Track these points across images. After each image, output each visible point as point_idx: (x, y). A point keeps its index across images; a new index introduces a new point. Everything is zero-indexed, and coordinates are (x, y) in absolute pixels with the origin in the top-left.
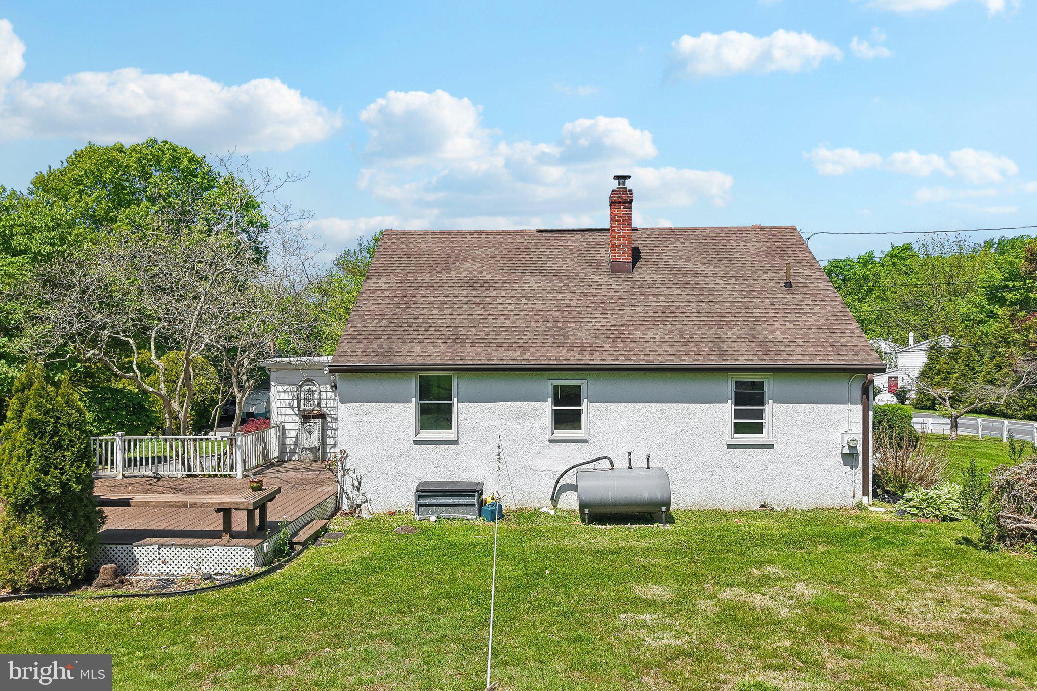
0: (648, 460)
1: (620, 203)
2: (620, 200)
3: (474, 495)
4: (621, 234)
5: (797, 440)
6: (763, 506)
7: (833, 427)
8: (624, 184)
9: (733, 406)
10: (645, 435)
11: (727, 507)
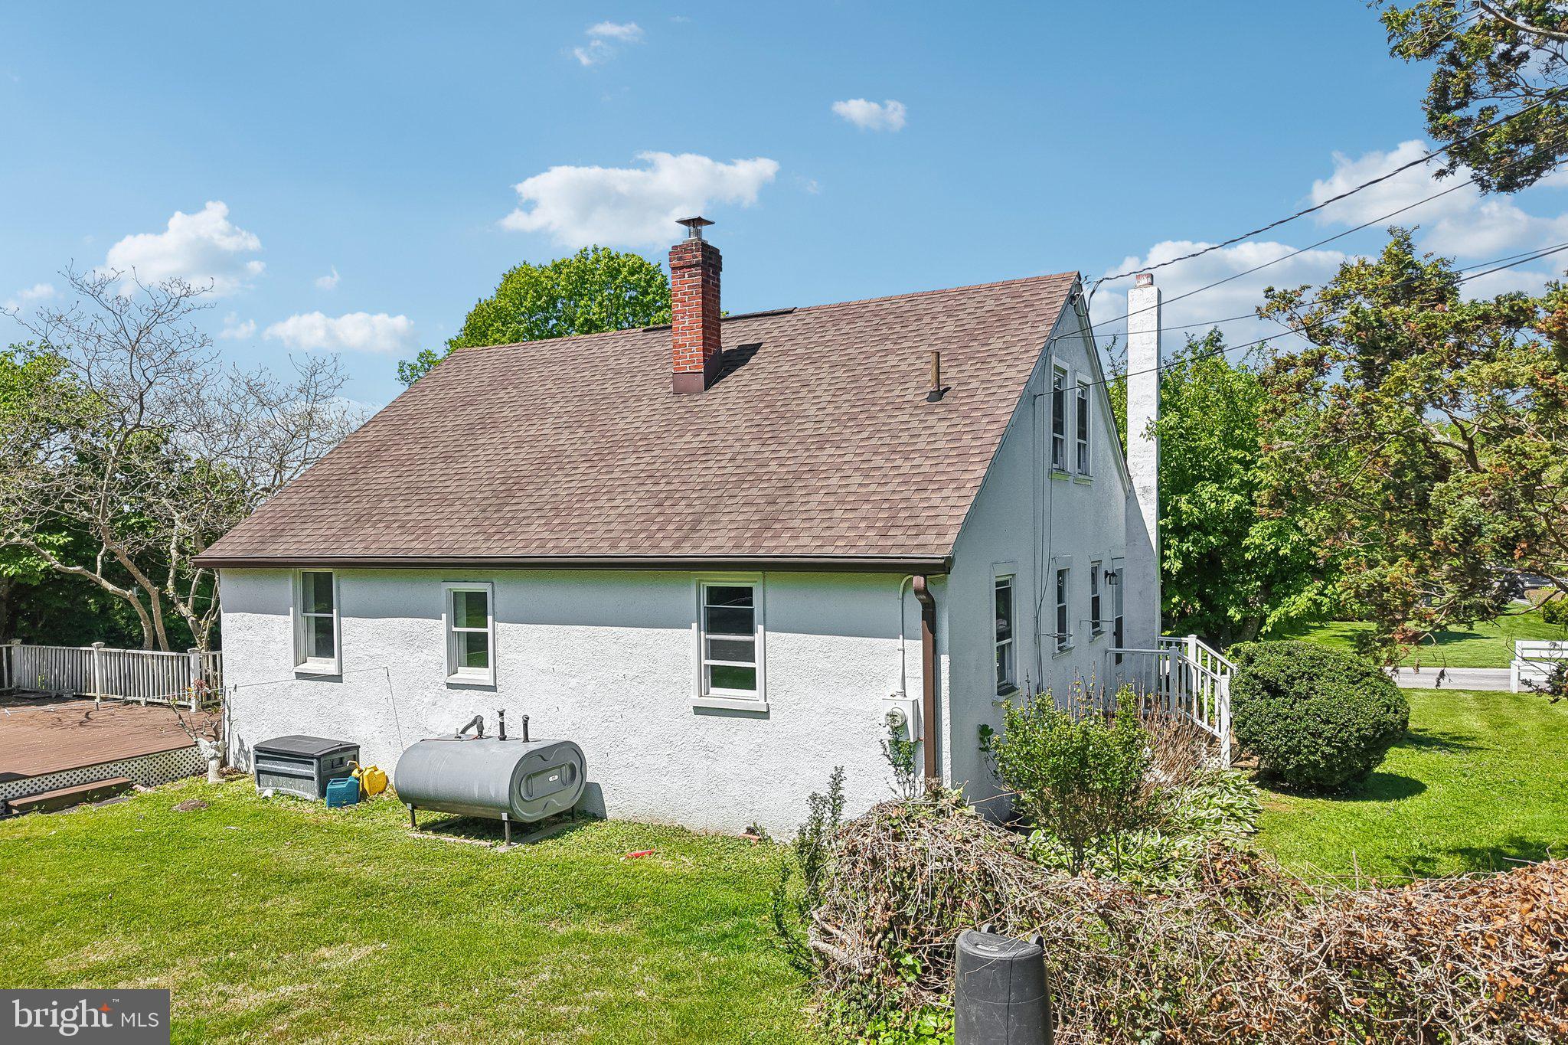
0: (526, 726)
1: (682, 268)
2: (682, 263)
3: (312, 763)
4: (687, 324)
5: (808, 706)
6: (751, 831)
7: (874, 683)
8: (698, 233)
9: (702, 633)
10: (573, 682)
11: (696, 823)
